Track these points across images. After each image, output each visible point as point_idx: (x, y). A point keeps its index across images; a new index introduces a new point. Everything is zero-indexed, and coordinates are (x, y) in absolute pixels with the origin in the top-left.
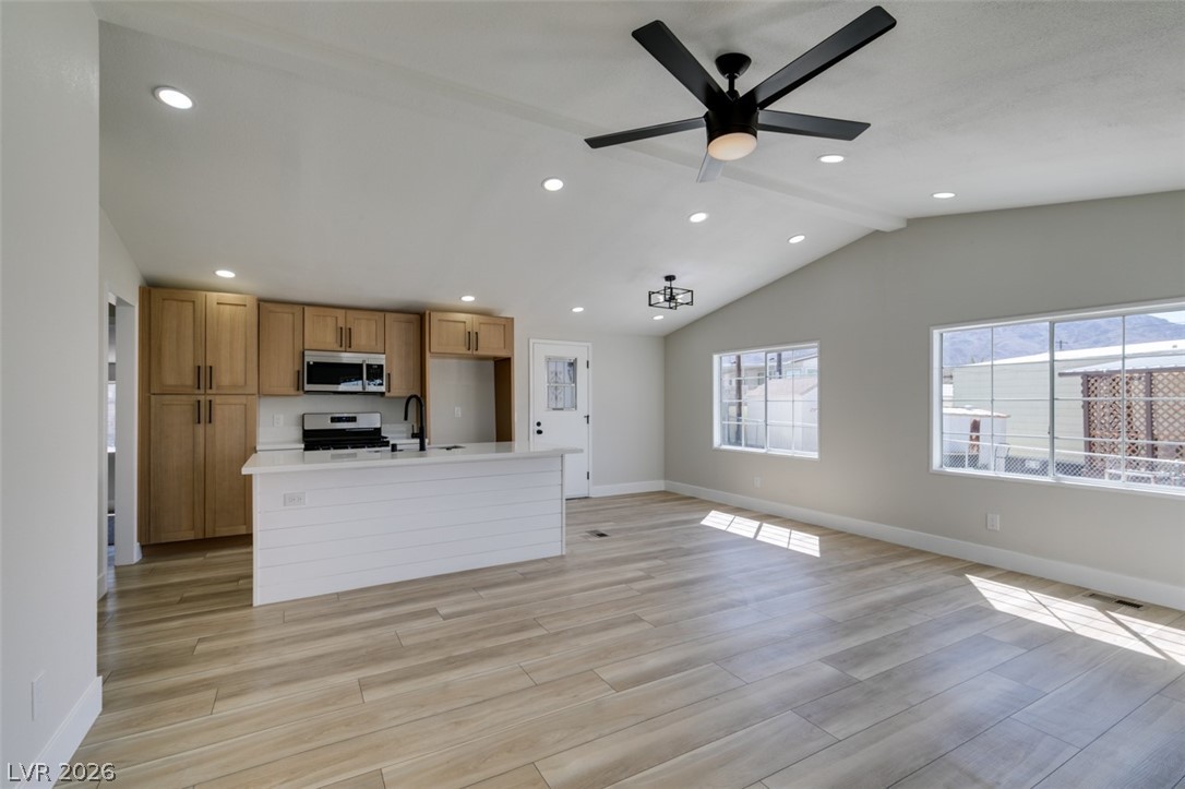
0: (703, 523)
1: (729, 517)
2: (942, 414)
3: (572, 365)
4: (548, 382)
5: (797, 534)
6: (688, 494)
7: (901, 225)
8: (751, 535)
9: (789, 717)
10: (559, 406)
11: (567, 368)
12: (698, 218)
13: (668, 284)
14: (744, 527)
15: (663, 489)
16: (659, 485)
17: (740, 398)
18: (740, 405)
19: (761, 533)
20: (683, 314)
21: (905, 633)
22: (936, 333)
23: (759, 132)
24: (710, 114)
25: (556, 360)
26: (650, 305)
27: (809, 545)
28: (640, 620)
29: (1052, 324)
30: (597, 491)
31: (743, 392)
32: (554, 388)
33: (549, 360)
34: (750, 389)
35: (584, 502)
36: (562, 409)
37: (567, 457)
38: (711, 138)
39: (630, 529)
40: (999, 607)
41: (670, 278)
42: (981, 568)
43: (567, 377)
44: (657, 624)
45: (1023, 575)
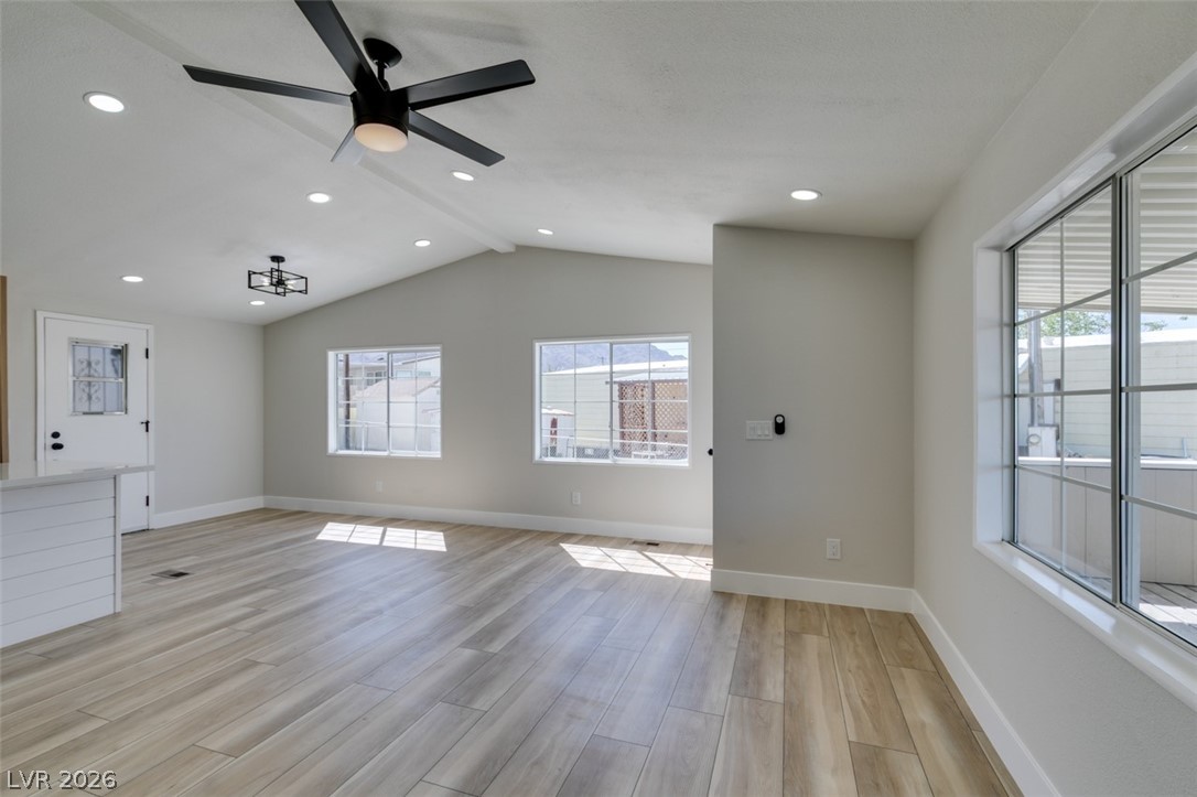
0: (320, 537)
1: (348, 527)
2: (541, 414)
3: (120, 353)
4: (74, 375)
5: (422, 534)
6: (296, 509)
7: (512, 250)
8: (377, 542)
9: (440, 708)
10: (94, 409)
11: (109, 357)
12: (319, 198)
13: (275, 265)
14: (367, 535)
15: (262, 506)
16: (258, 502)
17: (348, 400)
18: (348, 406)
19: (386, 538)
20: (292, 303)
21: (524, 602)
22: (537, 345)
23: (409, 132)
24: (359, 96)
25: (90, 345)
26: (250, 287)
27: (434, 541)
28: (255, 664)
29: (611, 345)
30: (160, 520)
31: (351, 393)
32: (86, 381)
33: (75, 344)
34: (360, 389)
35: (144, 537)
36: (101, 413)
37: (124, 479)
38: (359, 121)
39: (223, 561)
40: (584, 564)
41: (277, 259)
42: (568, 537)
43: (110, 369)
44: (277, 663)
45: (595, 536)
